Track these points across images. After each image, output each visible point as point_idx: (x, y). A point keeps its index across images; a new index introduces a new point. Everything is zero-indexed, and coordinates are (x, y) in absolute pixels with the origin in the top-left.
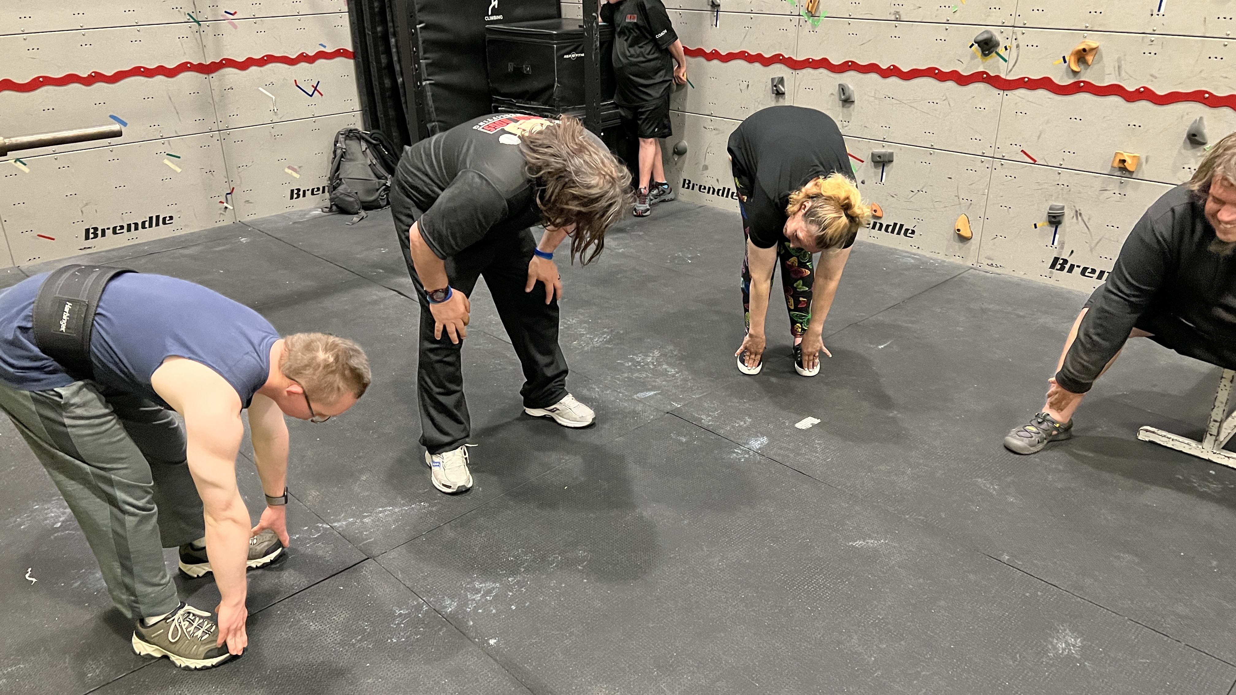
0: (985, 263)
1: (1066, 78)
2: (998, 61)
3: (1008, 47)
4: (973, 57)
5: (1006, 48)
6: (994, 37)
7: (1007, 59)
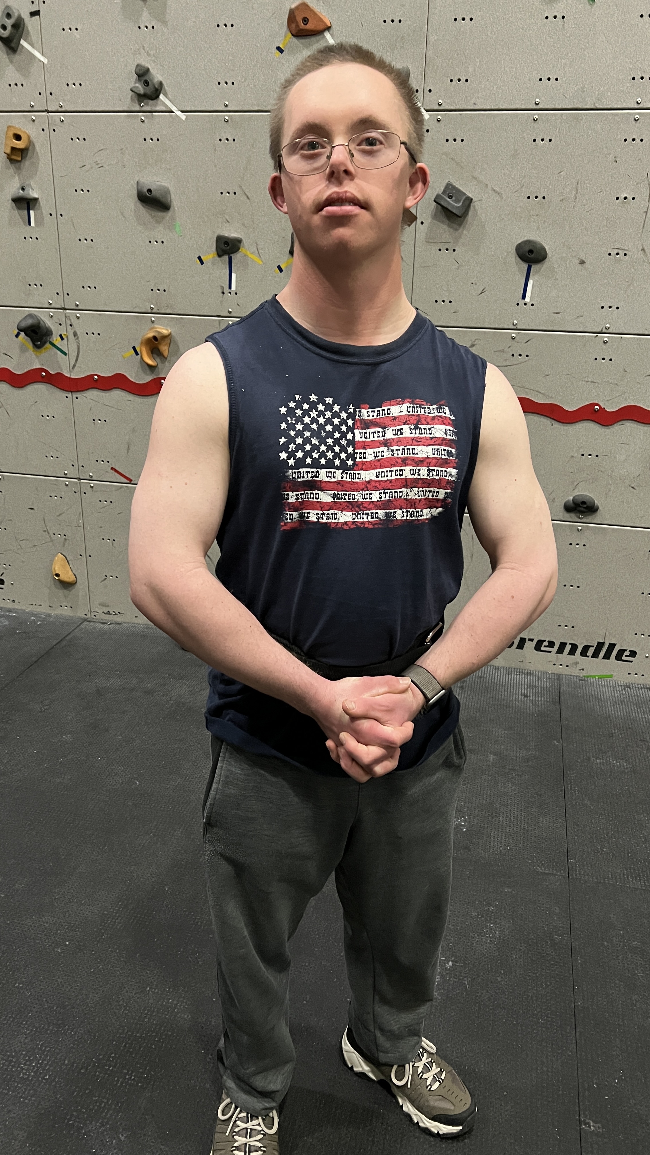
0: (100, 612)
1: (143, 375)
2: (57, 353)
3: (64, 336)
4: (23, 349)
5: (61, 336)
6: (42, 322)
7: (67, 352)
